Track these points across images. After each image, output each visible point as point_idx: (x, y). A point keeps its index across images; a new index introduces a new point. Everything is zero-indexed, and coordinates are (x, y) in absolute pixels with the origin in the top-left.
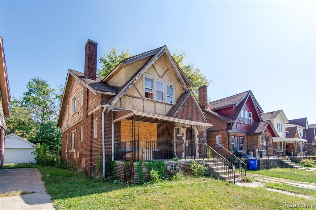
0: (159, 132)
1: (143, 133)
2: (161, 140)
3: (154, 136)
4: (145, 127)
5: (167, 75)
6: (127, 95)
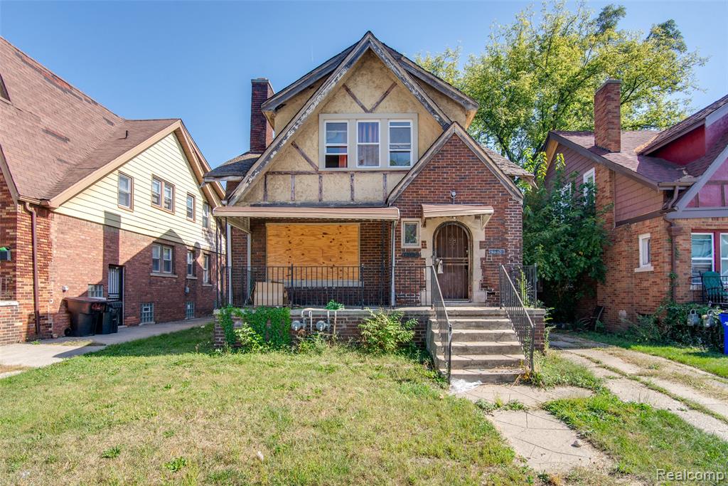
1: (320, 248)
4: (325, 234)
5: (391, 99)
6: (280, 173)
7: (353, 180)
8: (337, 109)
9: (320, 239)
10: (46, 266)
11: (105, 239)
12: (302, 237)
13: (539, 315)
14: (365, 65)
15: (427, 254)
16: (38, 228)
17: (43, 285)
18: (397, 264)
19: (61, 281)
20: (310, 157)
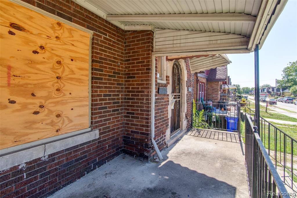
0: (97, 66)
2: (105, 96)
3: (79, 80)
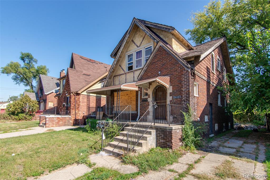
1: (126, 99)
4: (127, 94)
5: (145, 39)
6: (117, 76)
7: (134, 74)
8: (130, 50)
9: (126, 96)
10: (79, 107)
11: (96, 100)
12: (122, 96)
13: (170, 130)
14: (138, 30)
15: (150, 100)
16: (76, 99)
17: (78, 112)
18: (141, 105)
19: (83, 111)
20: (123, 69)
